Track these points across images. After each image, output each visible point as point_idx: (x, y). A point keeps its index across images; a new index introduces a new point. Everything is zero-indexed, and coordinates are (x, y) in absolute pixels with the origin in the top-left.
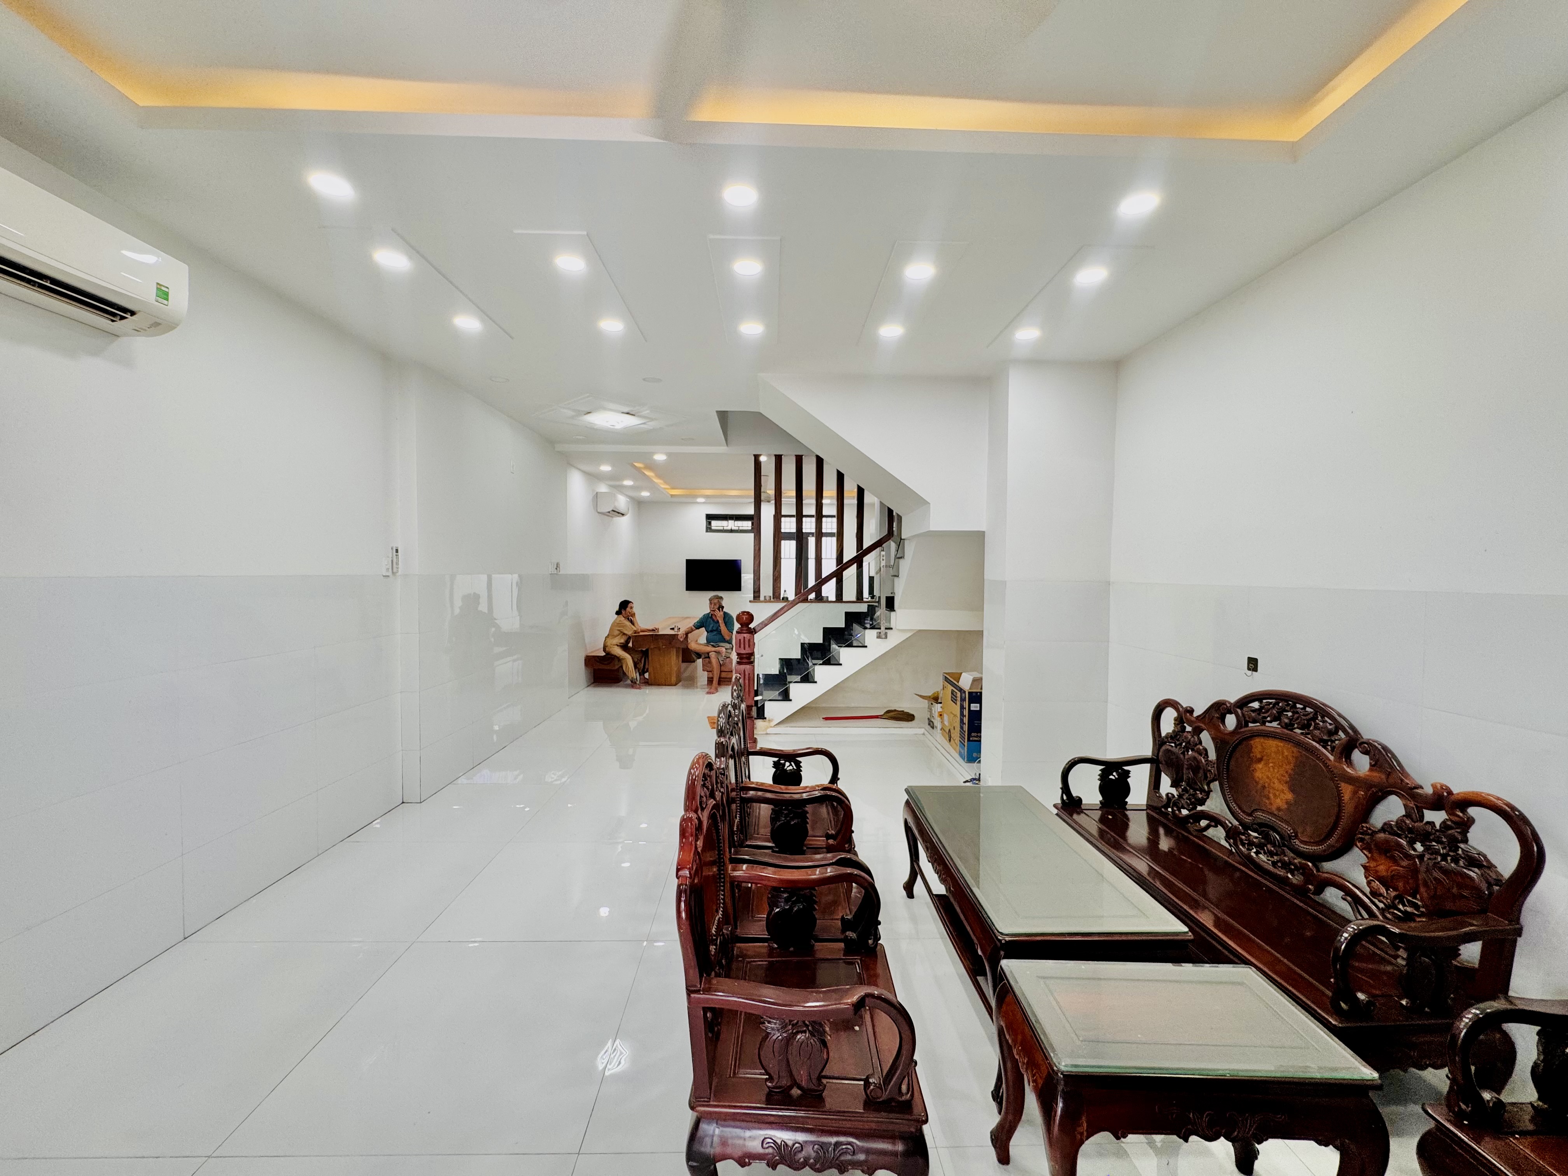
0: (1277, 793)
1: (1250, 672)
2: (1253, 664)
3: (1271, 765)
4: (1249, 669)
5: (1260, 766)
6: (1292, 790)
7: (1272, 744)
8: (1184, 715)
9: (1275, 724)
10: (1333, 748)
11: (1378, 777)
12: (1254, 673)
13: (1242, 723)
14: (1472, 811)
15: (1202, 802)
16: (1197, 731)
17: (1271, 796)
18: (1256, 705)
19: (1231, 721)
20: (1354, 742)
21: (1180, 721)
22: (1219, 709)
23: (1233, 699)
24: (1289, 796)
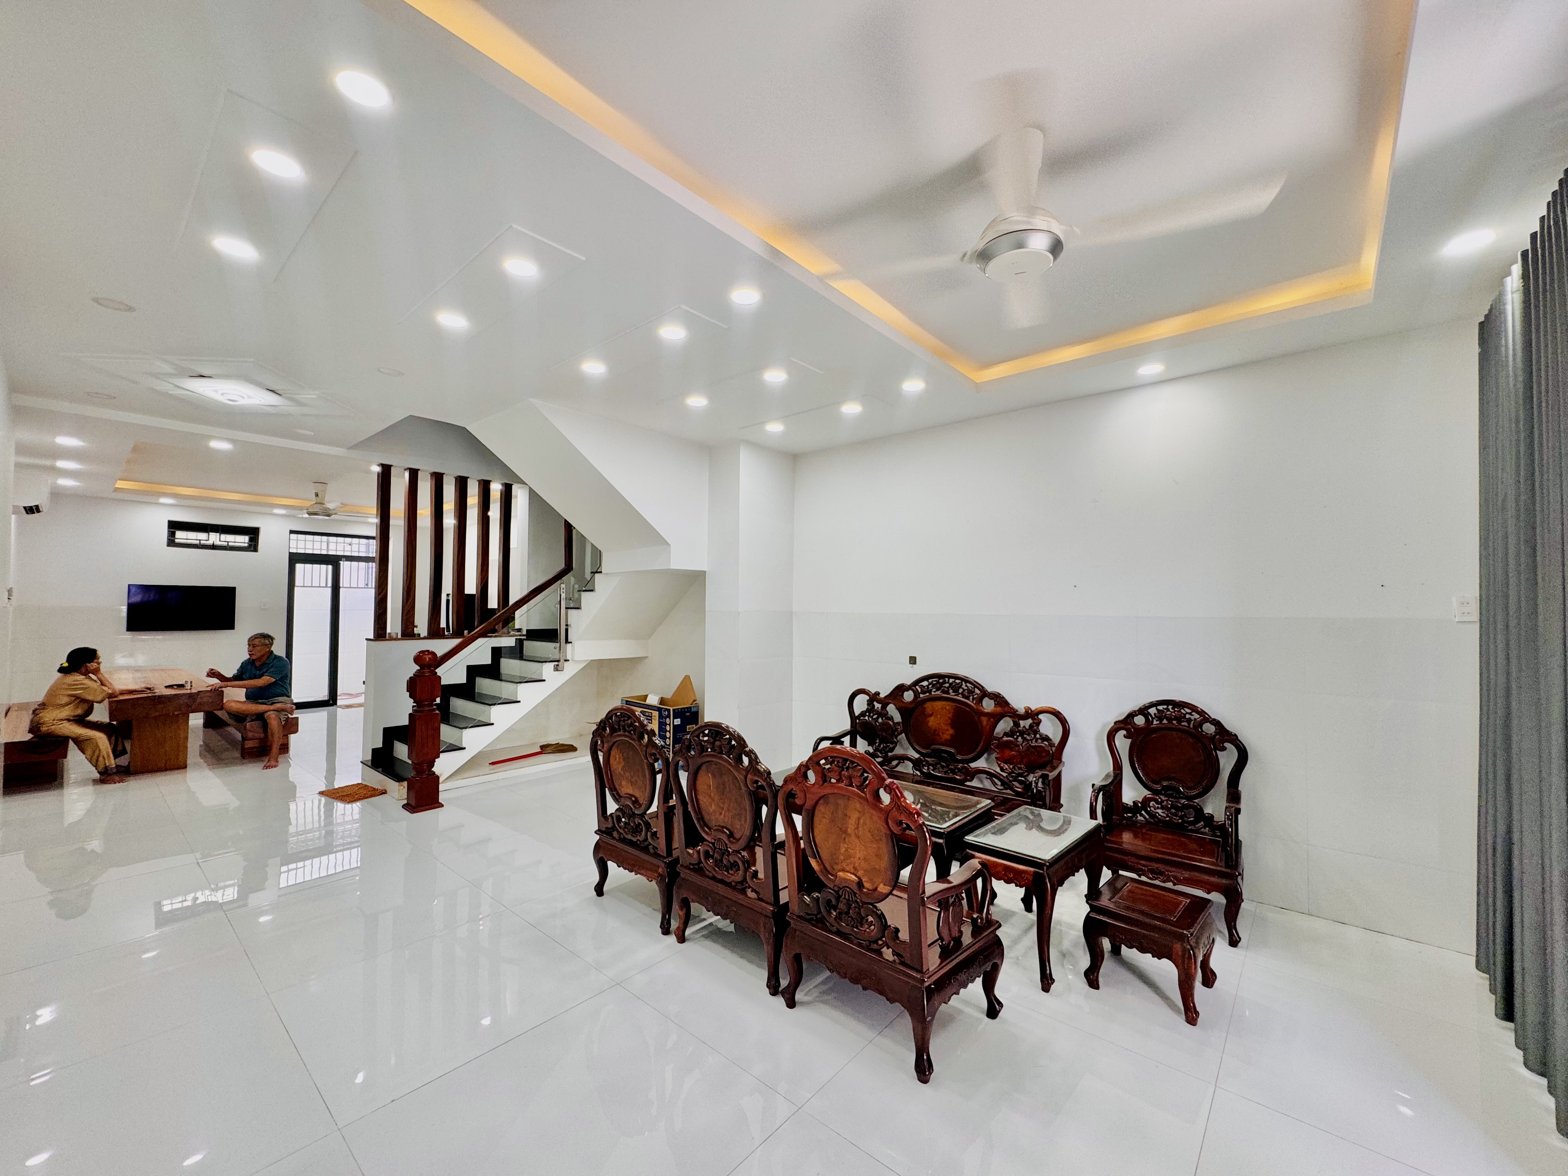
0: (944, 732)
1: (911, 665)
2: (913, 660)
3: (939, 716)
4: (910, 663)
5: (932, 718)
6: (953, 727)
7: (938, 704)
8: (874, 697)
9: (938, 693)
10: (973, 699)
11: (999, 709)
12: (914, 665)
13: (916, 694)
14: (1041, 716)
15: (892, 750)
16: (885, 706)
17: (941, 734)
18: (925, 683)
19: (909, 696)
20: (985, 694)
21: (870, 703)
22: (900, 689)
23: (908, 682)
24: (951, 731)
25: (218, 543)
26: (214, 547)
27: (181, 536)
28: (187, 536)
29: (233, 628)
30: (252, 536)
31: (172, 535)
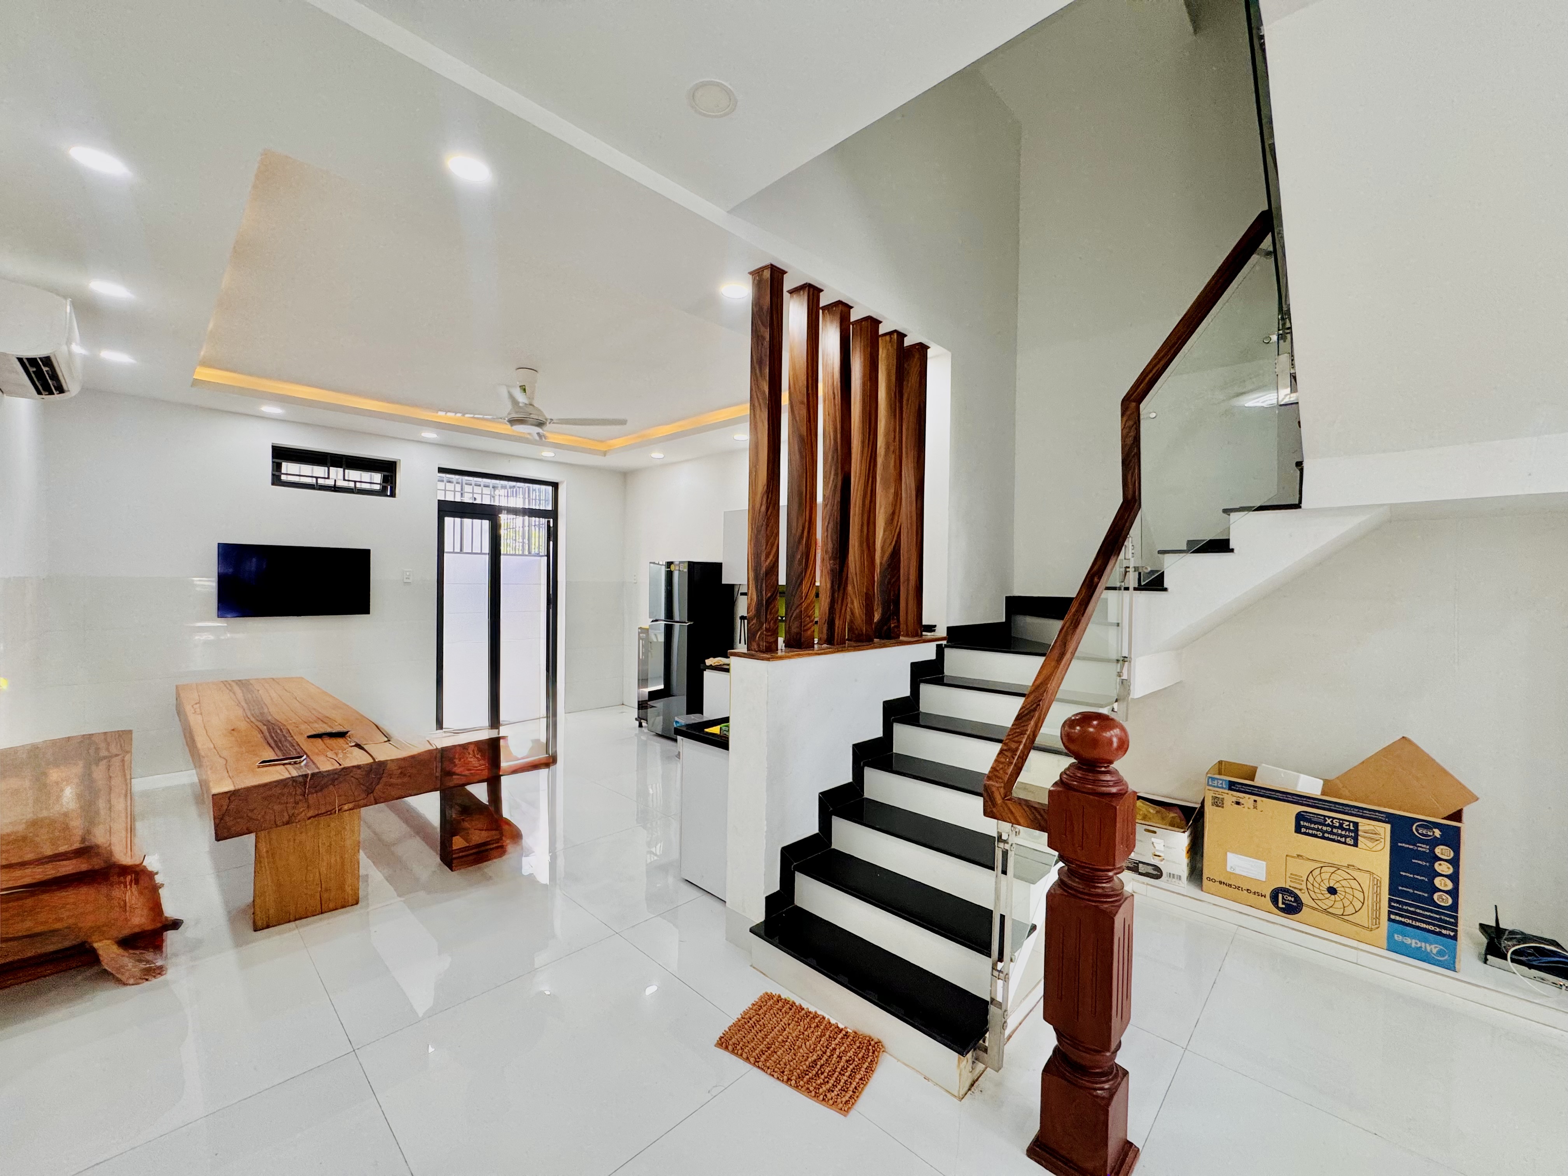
25: (341, 483)
26: (335, 489)
27: (289, 469)
28: (300, 472)
29: (367, 611)
30: (386, 473)
31: (277, 467)
